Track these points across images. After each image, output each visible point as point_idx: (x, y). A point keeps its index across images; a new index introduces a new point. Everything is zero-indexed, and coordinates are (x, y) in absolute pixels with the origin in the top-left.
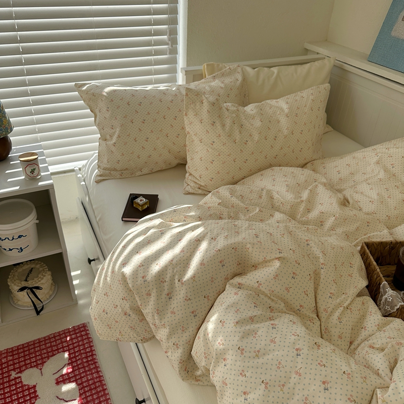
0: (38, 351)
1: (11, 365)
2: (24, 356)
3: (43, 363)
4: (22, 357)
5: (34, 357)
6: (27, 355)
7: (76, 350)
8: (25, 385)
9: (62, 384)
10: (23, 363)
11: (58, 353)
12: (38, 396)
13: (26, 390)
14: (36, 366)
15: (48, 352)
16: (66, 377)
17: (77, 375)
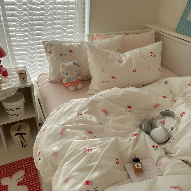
0: (11, 168)
2: (4, 171)
3: (12, 175)
4: (2, 171)
5: (8, 171)
6: (5, 170)
7: (29, 169)
8: (2, 185)
9: (20, 185)
10: (3, 174)
11: (20, 170)
13: (3, 187)
14: (9, 176)
15: (15, 170)
16: (22, 182)
17: (28, 181)
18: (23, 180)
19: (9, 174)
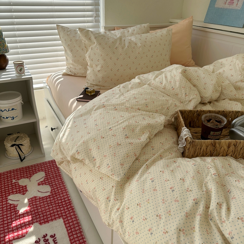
0: (28, 171)
1: (12, 177)
2: (20, 173)
3: (31, 176)
4: (19, 173)
5: (26, 174)
6: (22, 173)
7: (50, 170)
8: (21, 186)
9: (41, 185)
10: (20, 176)
11: (39, 172)
12: (27, 190)
13: (21, 187)
14: (27, 177)
15: (33, 172)
16: (44, 182)
17: (50, 182)
18: (44, 181)
19: (27, 176)
